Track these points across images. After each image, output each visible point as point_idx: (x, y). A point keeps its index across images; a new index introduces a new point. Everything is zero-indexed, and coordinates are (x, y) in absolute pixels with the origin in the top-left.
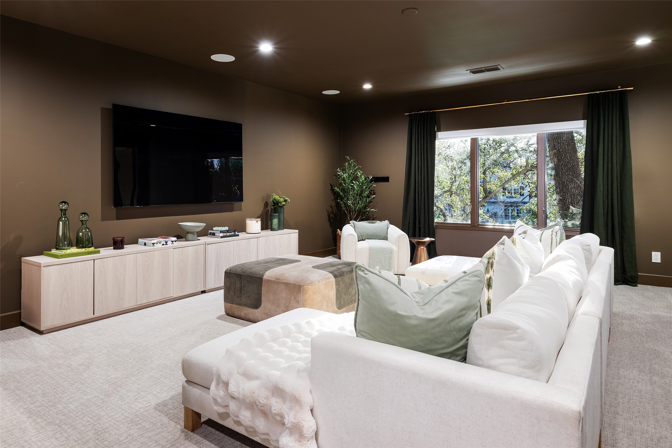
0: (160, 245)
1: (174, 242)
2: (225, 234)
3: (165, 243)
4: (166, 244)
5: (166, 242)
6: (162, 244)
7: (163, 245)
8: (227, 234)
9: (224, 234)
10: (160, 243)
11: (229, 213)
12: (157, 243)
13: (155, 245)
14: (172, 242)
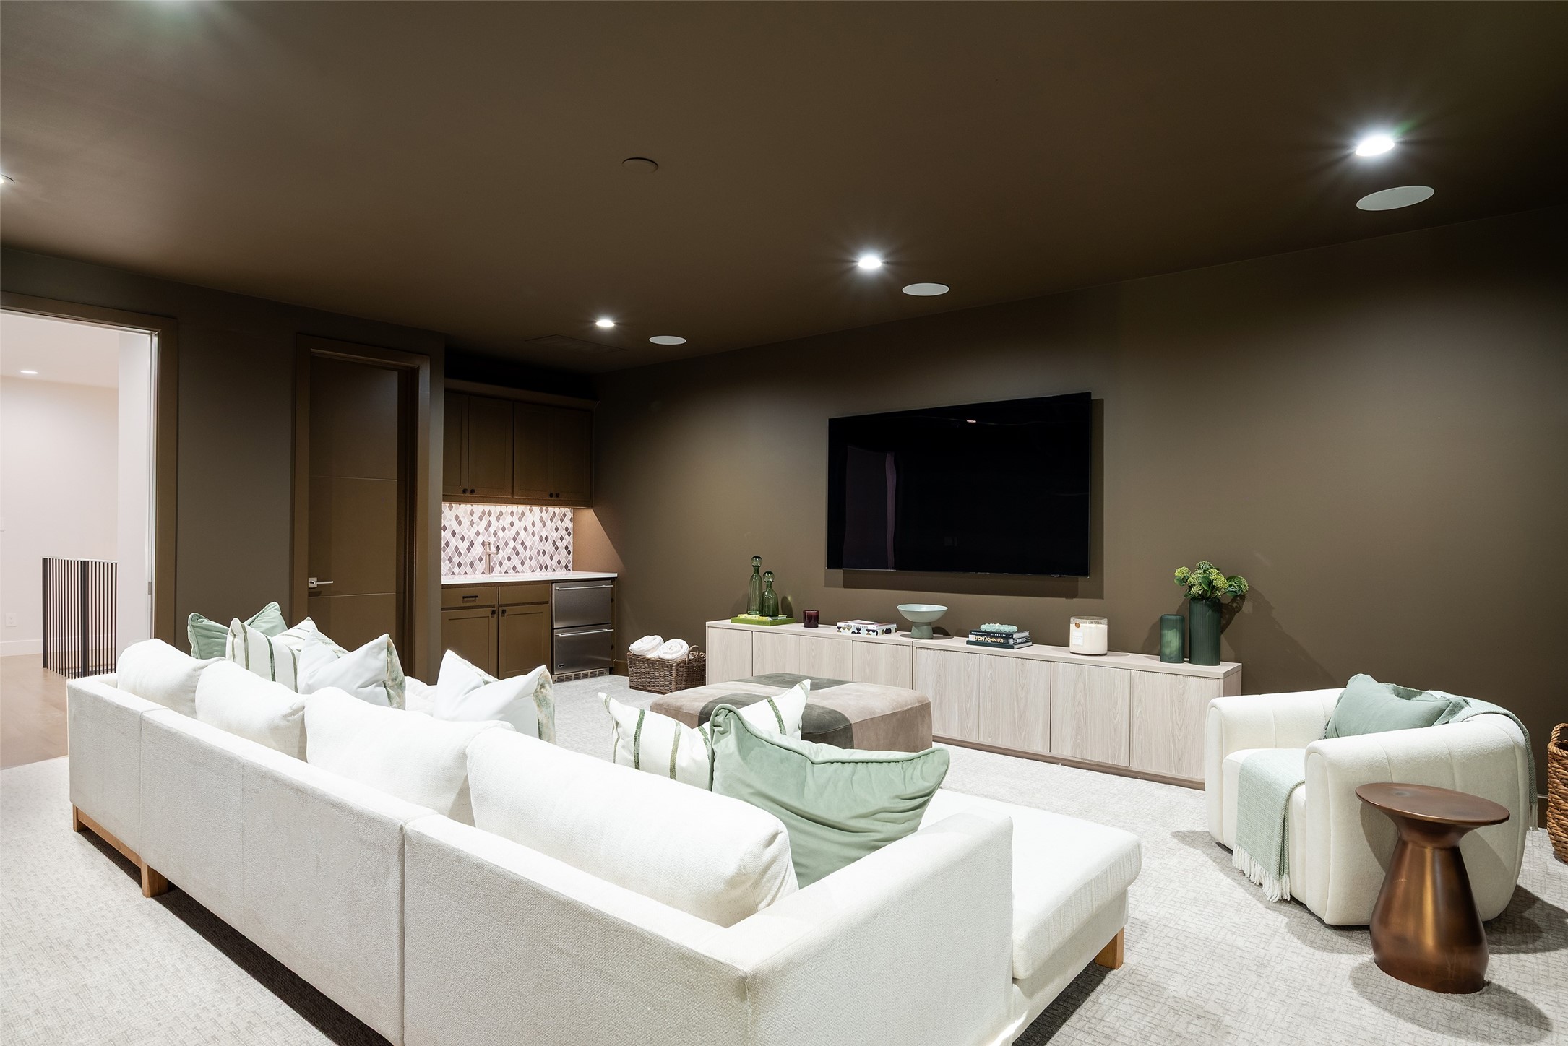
0: (848, 633)
1: (871, 632)
2: (982, 639)
3: (856, 631)
4: (859, 633)
5: (859, 630)
6: (851, 631)
7: (853, 632)
8: (987, 639)
9: (979, 637)
10: (849, 629)
11: (1064, 599)
12: (844, 629)
13: (841, 630)
14: (868, 631)
